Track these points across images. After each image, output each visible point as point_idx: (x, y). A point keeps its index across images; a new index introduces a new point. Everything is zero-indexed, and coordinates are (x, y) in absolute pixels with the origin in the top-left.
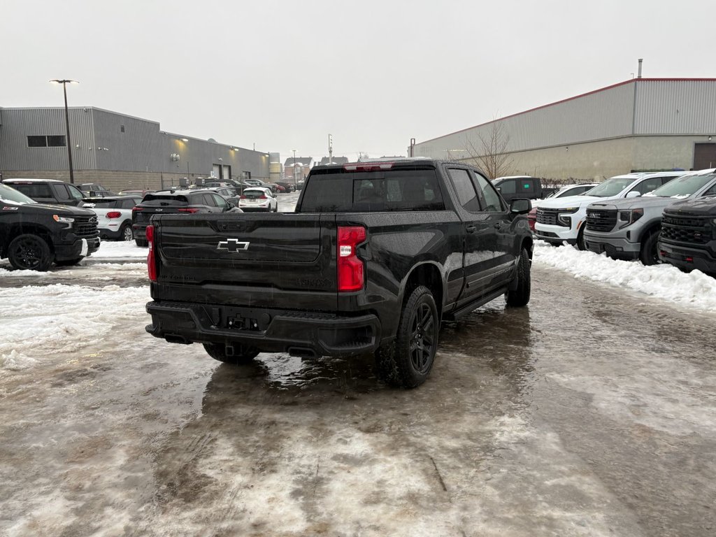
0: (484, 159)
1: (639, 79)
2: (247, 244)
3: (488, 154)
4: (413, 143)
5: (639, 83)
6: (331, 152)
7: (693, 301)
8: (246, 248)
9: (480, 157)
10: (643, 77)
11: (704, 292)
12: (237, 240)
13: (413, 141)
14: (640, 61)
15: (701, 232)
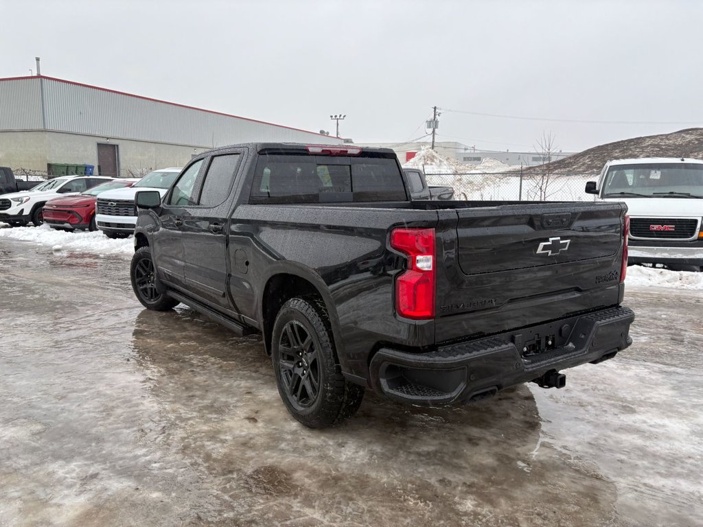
2: (568, 241)
5: (45, 81)
8: (567, 248)
12: (559, 238)
14: (38, 59)
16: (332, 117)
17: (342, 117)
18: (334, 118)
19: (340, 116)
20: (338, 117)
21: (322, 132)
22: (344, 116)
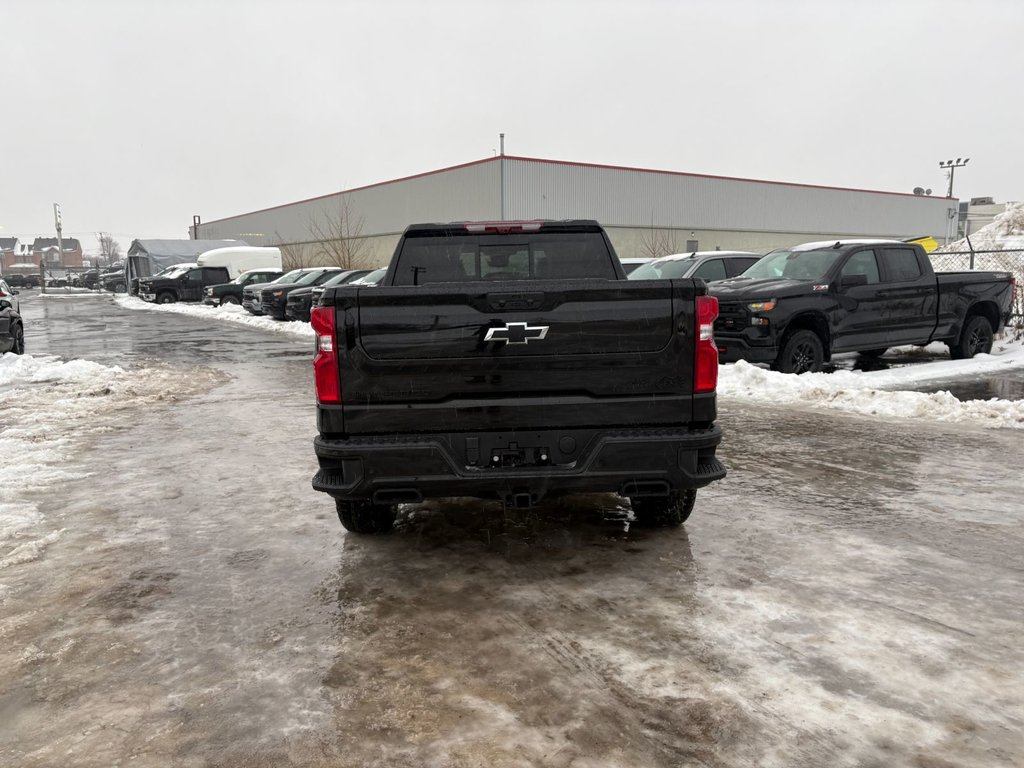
0: (338, 245)
1: (502, 157)
2: (544, 328)
3: (337, 236)
4: (197, 222)
5: (506, 161)
6: (59, 230)
7: (750, 394)
8: (542, 336)
9: (327, 241)
10: (506, 154)
11: (757, 383)
12: (525, 324)
13: (197, 219)
14: (502, 136)
15: (734, 319)
16: (942, 163)
17: (961, 163)
18: (946, 164)
19: (959, 160)
20: (954, 163)
21: (918, 191)
22: (966, 161)
